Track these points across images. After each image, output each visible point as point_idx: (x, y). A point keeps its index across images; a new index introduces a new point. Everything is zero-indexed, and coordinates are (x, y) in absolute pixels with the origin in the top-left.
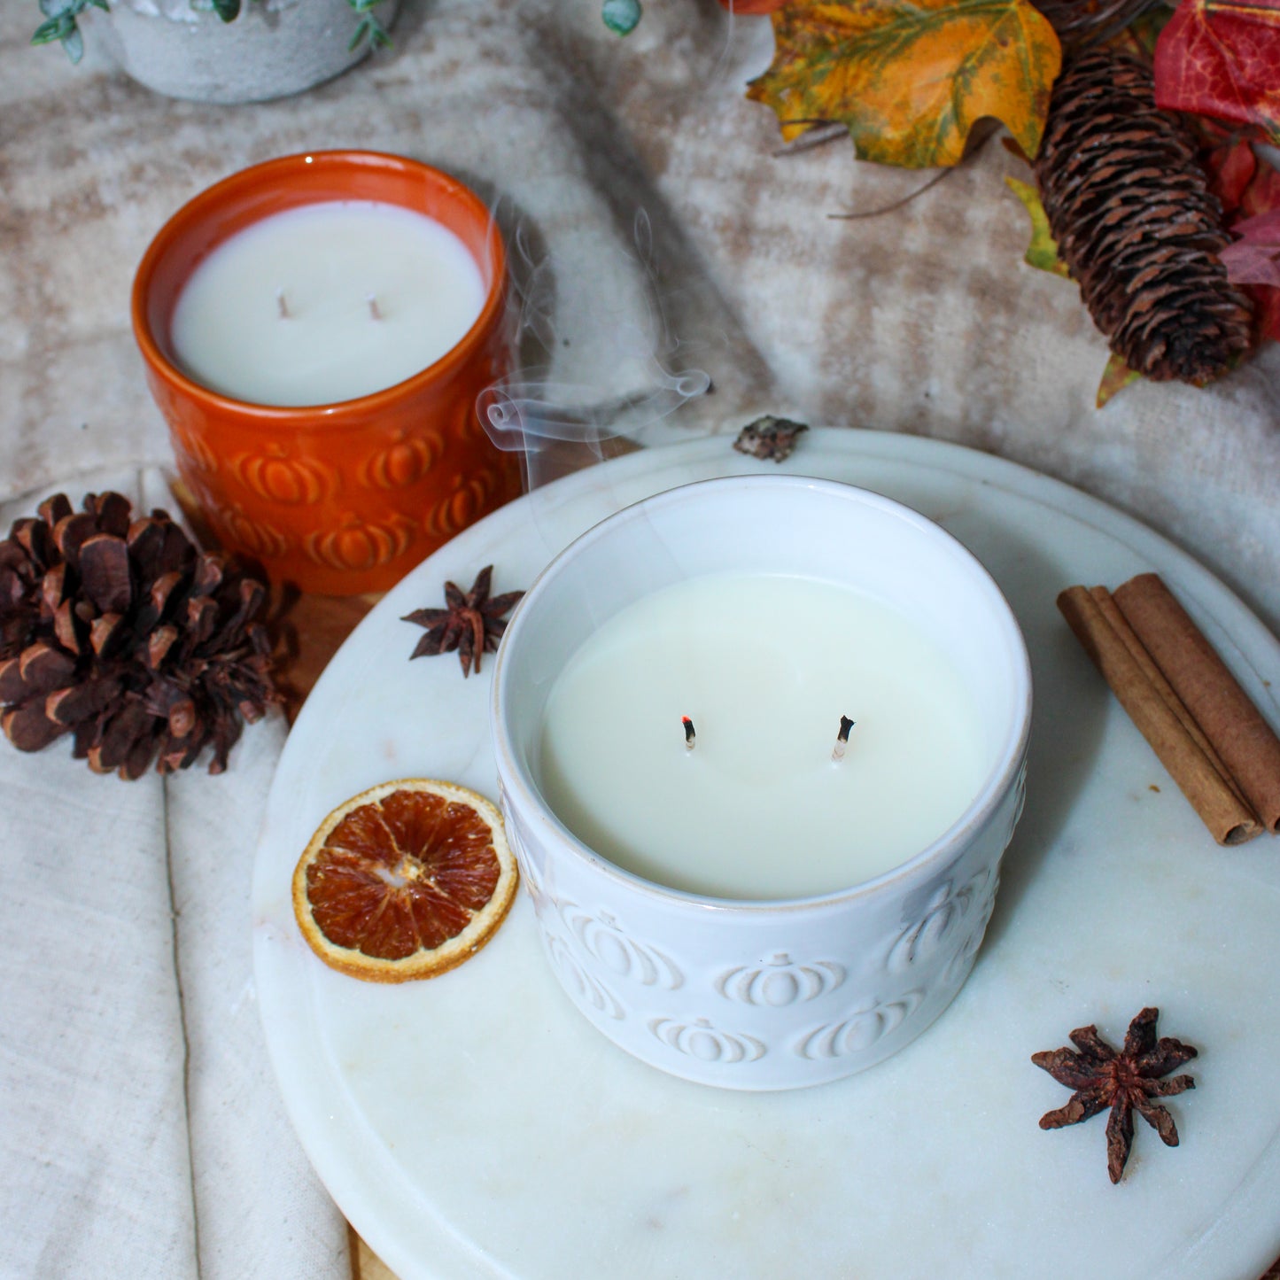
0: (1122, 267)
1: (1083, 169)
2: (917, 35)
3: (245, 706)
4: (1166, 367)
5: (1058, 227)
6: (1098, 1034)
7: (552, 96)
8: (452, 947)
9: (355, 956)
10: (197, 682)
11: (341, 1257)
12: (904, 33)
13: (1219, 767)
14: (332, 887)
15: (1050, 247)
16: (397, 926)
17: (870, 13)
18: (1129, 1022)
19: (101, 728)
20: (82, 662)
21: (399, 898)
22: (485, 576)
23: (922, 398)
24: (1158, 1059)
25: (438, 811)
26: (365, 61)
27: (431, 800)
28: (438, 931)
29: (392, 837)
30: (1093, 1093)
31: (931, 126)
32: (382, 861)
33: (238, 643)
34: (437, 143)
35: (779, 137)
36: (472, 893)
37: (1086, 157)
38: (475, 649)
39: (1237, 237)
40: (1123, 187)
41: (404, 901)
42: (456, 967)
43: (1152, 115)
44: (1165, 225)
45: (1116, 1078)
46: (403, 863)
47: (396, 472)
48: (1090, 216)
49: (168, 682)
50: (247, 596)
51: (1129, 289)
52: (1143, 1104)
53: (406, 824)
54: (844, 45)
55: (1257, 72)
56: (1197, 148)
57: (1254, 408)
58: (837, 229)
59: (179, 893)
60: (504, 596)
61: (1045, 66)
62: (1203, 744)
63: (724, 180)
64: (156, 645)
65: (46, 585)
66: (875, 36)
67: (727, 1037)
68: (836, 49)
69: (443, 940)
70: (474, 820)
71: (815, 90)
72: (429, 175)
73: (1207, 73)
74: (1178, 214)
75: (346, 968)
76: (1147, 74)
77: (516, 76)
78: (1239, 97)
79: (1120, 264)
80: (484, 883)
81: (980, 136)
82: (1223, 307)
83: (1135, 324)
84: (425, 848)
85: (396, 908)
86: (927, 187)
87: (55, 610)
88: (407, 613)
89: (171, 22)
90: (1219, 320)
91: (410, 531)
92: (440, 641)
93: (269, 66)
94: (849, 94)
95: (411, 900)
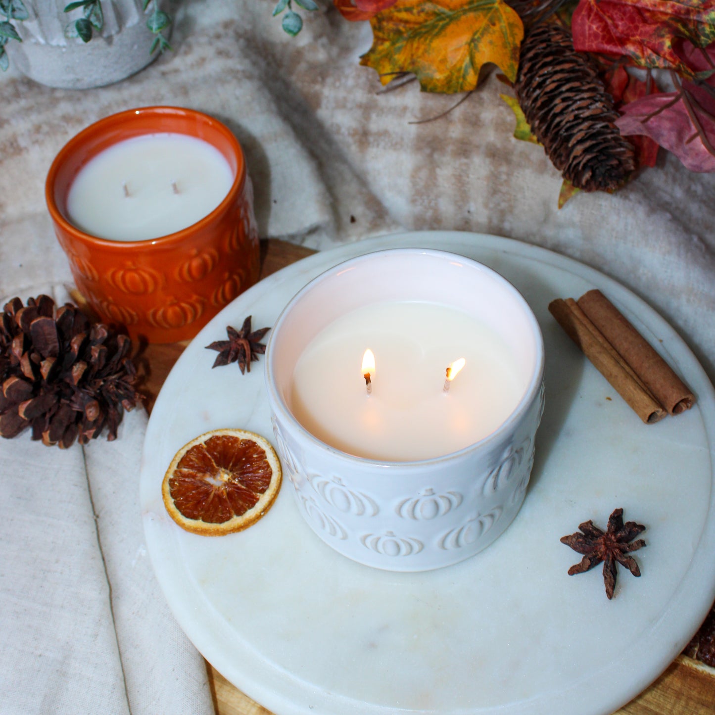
0: (565, 134)
1: (540, 85)
2: (448, 24)
3: (125, 402)
4: (593, 184)
5: (530, 117)
6: (593, 524)
7: (256, 73)
8: (251, 513)
9: (200, 523)
10: (98, 391)
11: (205, 687)
12: (441, 23)
13: (641, 384)
14: (183, 490)
15: (526, 128)
16: (220, 506)
17: (423, 15)
18: (609, 516)
19: (48, 421)
20: (36, 386)
21: (220, 491)
22: (248, 322)
23: (466, 214)
24: (625, 533)
25: (236, 445)
26: (155, 61)
27: (231, 440)
28: (242, 506)
29: (213, 460)
30: (594, 553)
31: (459, 70)
32: (209, 473)
33: (118, 369)
34: (197, 101)
35: (379, 84)
36: (258, 485)
37: (541, 79)
38: (247, 359)
39: (622, 114)
40: (562, 93)
41: (222, 493)
42: (254, 524)
43: (573, 55)
44: (585, 110)
45: (605, 544)
46: (220, 473)
47: (194, 272)
48: (546, 109)
49: (83, 392)
50: (121, 344)
51: (570, 145)
52: (620, 556)
53: (219, 453)
54: (410, 33)
55: (625, 29)
56: (598, 71)
57: (640, 202)
58: (413, 129)
59: (97, 507)
60: (259, 331)
61: (516, 34)
62: (632, 373)
63: (351, 109)
64: (76, 372)
65: (14, 345)
66: (425, 26)
67: (403, 540)
68: (405, 35)
69: (246, 510)
70: (255, 448)
71: (396, 57)
72: (198, 116)
73: (599, 31)
74: (591, 104)
75: (196, 531)
76: (568, 35)
77: (237, 64)
78: (617, 42)
79: (564, 132)
80: (264, 480)
81: (485, 74)
82: (619, 150)
83: (575, 163)
84: (231, 464)
85: (218, 497)
86: (459, 104)
87: (20, 359)
88: (208, 344)
89: (52, 47)
90: (617, 157)
91: (203, 304)
92: (227, 357)
93: (105, 67)
94: (415, 57)
95: (226, 491)
